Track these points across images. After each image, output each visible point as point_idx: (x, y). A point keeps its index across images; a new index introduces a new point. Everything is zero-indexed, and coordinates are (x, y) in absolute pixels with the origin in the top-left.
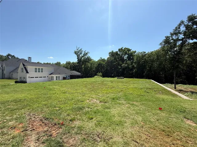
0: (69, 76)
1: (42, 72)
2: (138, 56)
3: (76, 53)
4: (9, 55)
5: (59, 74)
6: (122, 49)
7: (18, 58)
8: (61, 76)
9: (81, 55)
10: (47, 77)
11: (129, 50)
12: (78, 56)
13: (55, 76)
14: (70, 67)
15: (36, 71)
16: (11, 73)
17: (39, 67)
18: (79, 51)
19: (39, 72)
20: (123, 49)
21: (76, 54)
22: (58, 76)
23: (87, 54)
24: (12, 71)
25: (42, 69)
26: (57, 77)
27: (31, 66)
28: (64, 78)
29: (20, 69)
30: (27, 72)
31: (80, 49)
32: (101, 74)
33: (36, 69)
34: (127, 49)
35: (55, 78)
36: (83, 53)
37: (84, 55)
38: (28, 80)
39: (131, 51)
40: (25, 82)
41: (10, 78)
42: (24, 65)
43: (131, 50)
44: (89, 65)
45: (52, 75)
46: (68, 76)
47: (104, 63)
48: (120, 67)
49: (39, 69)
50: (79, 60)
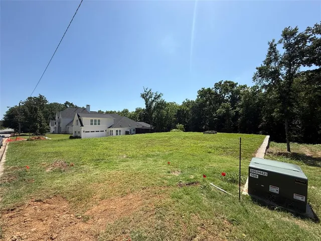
0: (134, 130)
1: (99, 124)
2: (247, 95)
3: (143, 96)
4: (67, 103)
5: (121, 127)
6: (220, 83)
7: (76, 107)
8: (123, 130)
9: (150, 99)
10: (105, 131)
11: (233, 85)
12: (147, 101)
13: (114, 130)
14: (140, 116)
15: (92, 124)
16: (68, 127)
17: (95, 119)
18: (148, 93)
19: (95, 124)
20: (223, 83)
21: (144, 98)
22: (118, 129)
23: (159, 96)
24: (68, 125)
25: (99, 121)
26: (117, 131)
27: (87, 117)
28: (127, 133)
29: (74, 122)
30: (82, 125)
31: (148, 90)
32: (182, 126)
33: (92, 121)
34: (229, 82)
35: (114, 133)
36: (153, 96)
37: (155, 98)
38: (83, 135)
39: (238, 85)
40: (80, 137)
41: (66, 133)
42: (79, 116)
43: (237, 83)
44: (165, 112)
45: (111, 129)
46: (132, 130)
47: (188, 109)
48: (214, 115)
49: (95, 121)
50: (149, 107)
